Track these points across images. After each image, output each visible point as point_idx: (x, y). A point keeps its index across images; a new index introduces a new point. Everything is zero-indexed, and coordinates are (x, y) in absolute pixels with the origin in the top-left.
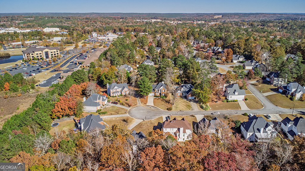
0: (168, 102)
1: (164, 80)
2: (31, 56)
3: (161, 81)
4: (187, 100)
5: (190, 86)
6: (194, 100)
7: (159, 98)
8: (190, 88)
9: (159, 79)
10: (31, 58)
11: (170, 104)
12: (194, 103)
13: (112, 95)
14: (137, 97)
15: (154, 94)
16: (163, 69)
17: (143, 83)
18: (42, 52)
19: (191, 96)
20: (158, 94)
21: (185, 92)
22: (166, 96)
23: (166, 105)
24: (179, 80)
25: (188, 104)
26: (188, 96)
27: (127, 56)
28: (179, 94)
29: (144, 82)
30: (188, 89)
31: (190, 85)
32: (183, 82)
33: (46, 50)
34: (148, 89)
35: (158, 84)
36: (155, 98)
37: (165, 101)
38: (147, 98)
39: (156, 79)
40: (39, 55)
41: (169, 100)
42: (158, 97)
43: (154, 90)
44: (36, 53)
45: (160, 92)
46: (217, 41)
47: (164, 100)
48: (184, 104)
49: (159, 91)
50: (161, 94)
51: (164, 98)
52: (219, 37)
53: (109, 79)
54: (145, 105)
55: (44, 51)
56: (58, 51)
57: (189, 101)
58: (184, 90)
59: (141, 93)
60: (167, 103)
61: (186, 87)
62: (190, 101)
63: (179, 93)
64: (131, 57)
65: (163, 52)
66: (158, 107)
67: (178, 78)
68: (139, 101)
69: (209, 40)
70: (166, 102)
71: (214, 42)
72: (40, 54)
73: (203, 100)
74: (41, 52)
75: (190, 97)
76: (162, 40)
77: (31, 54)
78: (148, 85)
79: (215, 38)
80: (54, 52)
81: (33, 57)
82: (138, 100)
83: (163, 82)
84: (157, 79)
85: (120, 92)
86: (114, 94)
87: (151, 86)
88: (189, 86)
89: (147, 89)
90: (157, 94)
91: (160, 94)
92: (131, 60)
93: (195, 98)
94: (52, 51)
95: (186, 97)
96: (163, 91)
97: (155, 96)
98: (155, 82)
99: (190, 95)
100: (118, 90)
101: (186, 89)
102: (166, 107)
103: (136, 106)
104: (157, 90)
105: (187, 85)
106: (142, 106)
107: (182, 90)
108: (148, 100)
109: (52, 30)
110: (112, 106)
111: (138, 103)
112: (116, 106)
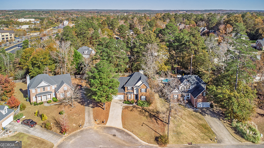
0: (154, 116)
1: (144, 66)
3: (138, 70)
4: (195, 111)
5: (197, 78)
6: (210, 111)
7: (134, 107)
8: (197, 83)
9: (132, 65)
11: (159, 122)
12: (215, 119)
13: (33, 100)
14: (88, 105)
15: (125, 97)
16: (141, 47)
17: (99, 75)
19: (203, 101)
20: (132, 97)
21: (187, 92)
22: (148, 101)
23: (151, 125)
25: (201, 122)
26: (196, 102)
27: (89, 36)
28: (175, 96)
29: (101, 73)
30: (194, 86)
31: (197, 76)
32: (175, 72)
34: (110, 88)
35: (131, 76)
36: (126, 105)
37: (147, 114)
38: (109, 106)
39: (127, 66)
41: (155, 111)
42: (132, 103)
43: (123, 88)
45: (135, 93)
46: (198, 23)
47: (146, 111)
48: (192, 121)
49: (135, 91)
50: (139, 96)
51: (146, 107)
52: (200, 18)
53: (39, 67)
54: (102, 125)
57: (200, 113)
59: (94, 97)
60: (153, 119)
61: (188, 81)
62: (203, 112)
63: (176, 94)
64: (94, 38)
65: (136, 32)
66: (132, 132)
67: (166, 64)
68: (89, 115)
69: (189, 22)
70: (151, 116)
71: (195, 24)
73: (239, 114)
75: (200, 104)
76: (135, 22)
78: (109, 80)
79: (195, 19)
80: (6, 36)
82: (89, 111)
83: (141, 72)
84: (129, 67)
85: (53, 93)
86: (39, 99)
87: (116, 80)
88: (195, 79)
89: (107, 88)
90: (129, 96)
91: (137, 96)
92: (94, 41)
93: (212, 106)
94: (3, 34)
95: (190, 103)
96: (143, 90)
97: (127, 101)
98: (126, 71)
99: (201, 100)
100: (48, 89)
101: (189, 86)
102: (154, 132)
103: (79, 130)
104: (129, 89)
105: (190, 77)
106: (94, 131)
107: (181, 88)
108: (110, 113)
109: (28, 20)
110: (17, 132)
111: (87, 121)
112: (30, 131)
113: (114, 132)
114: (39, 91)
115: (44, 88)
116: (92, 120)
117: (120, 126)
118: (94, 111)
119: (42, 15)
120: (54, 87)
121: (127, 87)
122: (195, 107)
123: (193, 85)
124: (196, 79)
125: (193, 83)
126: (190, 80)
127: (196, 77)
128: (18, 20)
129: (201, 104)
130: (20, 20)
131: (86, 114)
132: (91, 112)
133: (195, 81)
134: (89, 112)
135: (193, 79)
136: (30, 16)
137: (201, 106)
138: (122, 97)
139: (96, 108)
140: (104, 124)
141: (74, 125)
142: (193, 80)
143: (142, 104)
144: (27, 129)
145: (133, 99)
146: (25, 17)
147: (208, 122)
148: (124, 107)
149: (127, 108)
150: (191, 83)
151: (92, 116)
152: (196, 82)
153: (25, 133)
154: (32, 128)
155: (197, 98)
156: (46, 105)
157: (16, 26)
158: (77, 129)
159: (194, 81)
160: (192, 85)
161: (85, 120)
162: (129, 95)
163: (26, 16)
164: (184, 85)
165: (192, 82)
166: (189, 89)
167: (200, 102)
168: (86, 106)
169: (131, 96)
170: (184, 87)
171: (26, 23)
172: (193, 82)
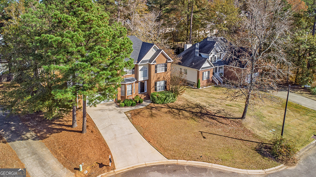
14: (17, 136)
22: (174, 90)
28: (206, 74)
31: (222, 37)
36: (129, 108)
45: (141, 78)
49: (140, 74)
50: (152, 84)
63: (206, 69)
91: (143, 86)
107: (211, 58)
108: (103, 135)
117: (159, 159)
118: (50, 145)
132: (42, 153)
134: (34, 154)
139: (53, 137)
143: (165, 97)
145: (136, 93)
148: (129, 115)
160: (224, 51)
162: (127, 86)
164: (216, 52)
166: (220, 60)
169: (132, 87)
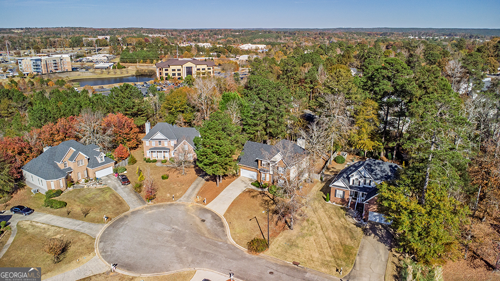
2: (164, 72)
4: (357, 225)
7: (262, 193)
8: (387, 178)
10: (164, 76)
14: (204, 176)
15: (257, 175)
18: (182, 66)
19: (380, 212)
20: (266, 178)
21: (363, 189)
24: (376, 143)
25: (349, 242)
26: (367, 209)
28: (340, 193)
30: (378, 182)
32: (392, 155)
33: (189, 64)
37: (273, 207)
38: (228, 183)
40: (176, 72)
44: (172, 67)
45: (271, 172)
47: (276, 204)
48: (334, 236)
49: (271, 169)
50: (275, 178)
51: (280, 197)
54: (200, 205)
55: (185, 66)
56: (210, 69)
57: (364, 230)
58: (362, 181)
61: (371, 171)
66: (230, 223)
67: (372, 138)
68: (194, 188)
70: (276, 211)
72: (179, 70)
74: (179, 67)
75: (374, 216)
77: (164, 69)
80: (203, 69)
81: (167, 74)
83: (300, 142)
85: (172, 152)
88: (388, 169)
91: (273, 177)
94: (198, 67)
96: (282, 170)
97: (255, 183)
99: (376, 207)
100: (166, 144)
101: (370, 181)
102: (259, 233)
103: (169, 203)
104: (264, 165)
105: (380, 163)
106: (185, 208)
107: (353, 180)
108: (222, 192)
109: (254, 46)
110: (106, 186)
111: (187, 195)
112: (119, 188)
113: (208, 217)
114: (154, 144)
115: (160, 141)
116: (194, 195)
117: (222, 213)
118: (205, 185)
119: (281, 39)
120: (173, 143)
121: (261, 161)
122: (364, 218)
123: (378, 179)
124: (391, 170)
125: (379, 176)
126: (377, 169)
127: (393, 168)
128: (241, 47)
129: (377, 215)
130: (244, 45)
131: (192, 186)
132: (200, 186)
133: (384, 174)
134: (197, 185)
135: (382, 169)
136: (263, 40)
137: (376, 220)
138: (254, 176)
139: (211, 182)
140: (204, 204)
141: (168, 195)
142: (381, 171)
144: (117, 185)
145: (270, 181)
146: (254, 41)
147: (363, 246)
148: (247, 190)
149: (250, 191)
150: (375, 175)
151: (197, 190)
152: (386, 175)
153: (113, 189)
154: (123, 186)
155: (368, 202)
156: (158, 164)
157: (233, 55)
158: (169, 200)
159: (385, 172)
160: (375, 179)
161: (186, 192)
162: (262, 174)
163: (257, 40)
164: (360, 176)
165: (378, 174)
166: (370, 187)
167: (375, 212)
168: (200, 176)
169: (266, 176)
170: (359, 180)
171: (247, 52)
172: (380, 174)
